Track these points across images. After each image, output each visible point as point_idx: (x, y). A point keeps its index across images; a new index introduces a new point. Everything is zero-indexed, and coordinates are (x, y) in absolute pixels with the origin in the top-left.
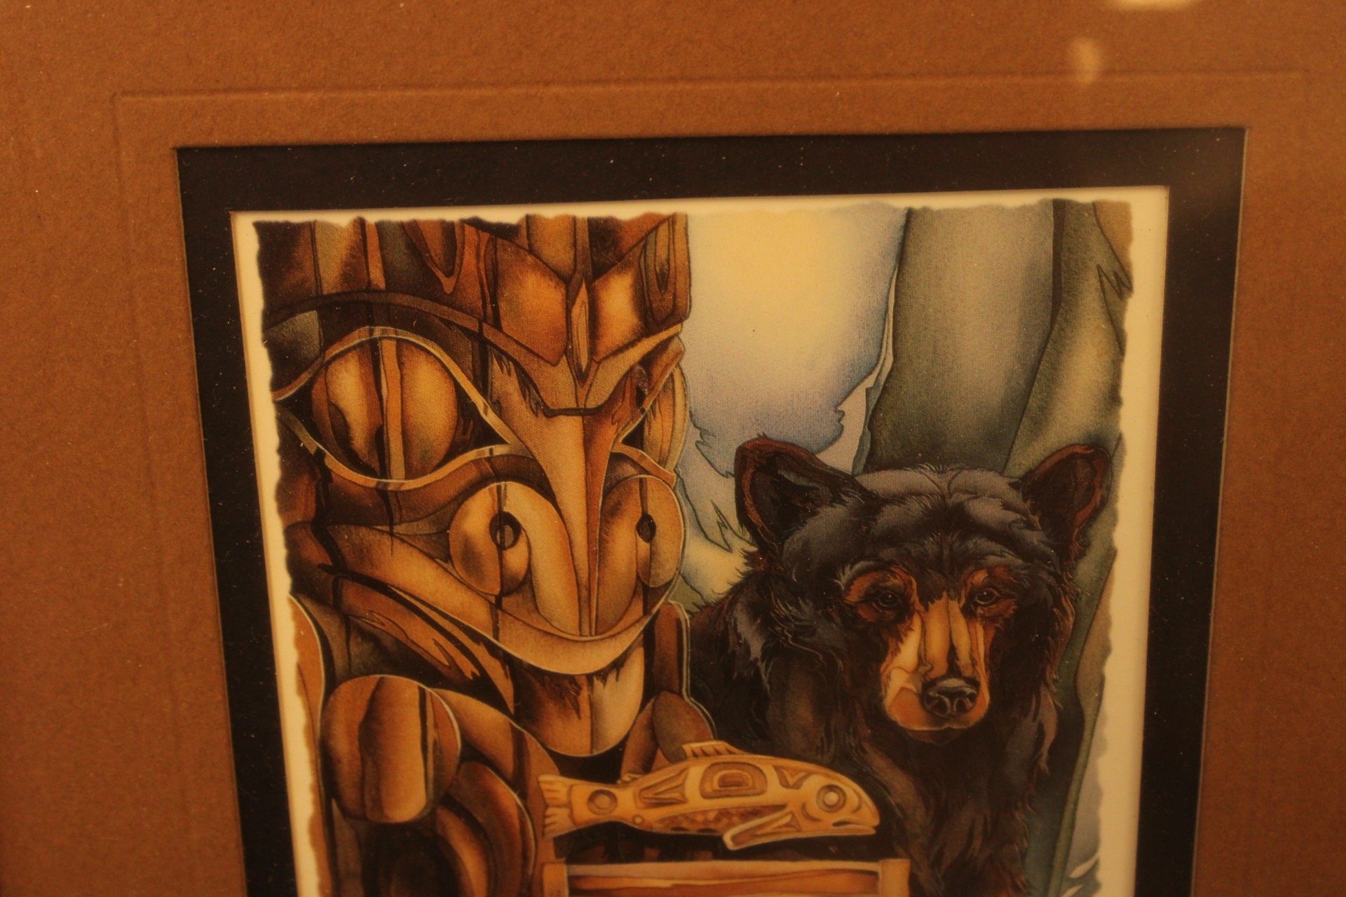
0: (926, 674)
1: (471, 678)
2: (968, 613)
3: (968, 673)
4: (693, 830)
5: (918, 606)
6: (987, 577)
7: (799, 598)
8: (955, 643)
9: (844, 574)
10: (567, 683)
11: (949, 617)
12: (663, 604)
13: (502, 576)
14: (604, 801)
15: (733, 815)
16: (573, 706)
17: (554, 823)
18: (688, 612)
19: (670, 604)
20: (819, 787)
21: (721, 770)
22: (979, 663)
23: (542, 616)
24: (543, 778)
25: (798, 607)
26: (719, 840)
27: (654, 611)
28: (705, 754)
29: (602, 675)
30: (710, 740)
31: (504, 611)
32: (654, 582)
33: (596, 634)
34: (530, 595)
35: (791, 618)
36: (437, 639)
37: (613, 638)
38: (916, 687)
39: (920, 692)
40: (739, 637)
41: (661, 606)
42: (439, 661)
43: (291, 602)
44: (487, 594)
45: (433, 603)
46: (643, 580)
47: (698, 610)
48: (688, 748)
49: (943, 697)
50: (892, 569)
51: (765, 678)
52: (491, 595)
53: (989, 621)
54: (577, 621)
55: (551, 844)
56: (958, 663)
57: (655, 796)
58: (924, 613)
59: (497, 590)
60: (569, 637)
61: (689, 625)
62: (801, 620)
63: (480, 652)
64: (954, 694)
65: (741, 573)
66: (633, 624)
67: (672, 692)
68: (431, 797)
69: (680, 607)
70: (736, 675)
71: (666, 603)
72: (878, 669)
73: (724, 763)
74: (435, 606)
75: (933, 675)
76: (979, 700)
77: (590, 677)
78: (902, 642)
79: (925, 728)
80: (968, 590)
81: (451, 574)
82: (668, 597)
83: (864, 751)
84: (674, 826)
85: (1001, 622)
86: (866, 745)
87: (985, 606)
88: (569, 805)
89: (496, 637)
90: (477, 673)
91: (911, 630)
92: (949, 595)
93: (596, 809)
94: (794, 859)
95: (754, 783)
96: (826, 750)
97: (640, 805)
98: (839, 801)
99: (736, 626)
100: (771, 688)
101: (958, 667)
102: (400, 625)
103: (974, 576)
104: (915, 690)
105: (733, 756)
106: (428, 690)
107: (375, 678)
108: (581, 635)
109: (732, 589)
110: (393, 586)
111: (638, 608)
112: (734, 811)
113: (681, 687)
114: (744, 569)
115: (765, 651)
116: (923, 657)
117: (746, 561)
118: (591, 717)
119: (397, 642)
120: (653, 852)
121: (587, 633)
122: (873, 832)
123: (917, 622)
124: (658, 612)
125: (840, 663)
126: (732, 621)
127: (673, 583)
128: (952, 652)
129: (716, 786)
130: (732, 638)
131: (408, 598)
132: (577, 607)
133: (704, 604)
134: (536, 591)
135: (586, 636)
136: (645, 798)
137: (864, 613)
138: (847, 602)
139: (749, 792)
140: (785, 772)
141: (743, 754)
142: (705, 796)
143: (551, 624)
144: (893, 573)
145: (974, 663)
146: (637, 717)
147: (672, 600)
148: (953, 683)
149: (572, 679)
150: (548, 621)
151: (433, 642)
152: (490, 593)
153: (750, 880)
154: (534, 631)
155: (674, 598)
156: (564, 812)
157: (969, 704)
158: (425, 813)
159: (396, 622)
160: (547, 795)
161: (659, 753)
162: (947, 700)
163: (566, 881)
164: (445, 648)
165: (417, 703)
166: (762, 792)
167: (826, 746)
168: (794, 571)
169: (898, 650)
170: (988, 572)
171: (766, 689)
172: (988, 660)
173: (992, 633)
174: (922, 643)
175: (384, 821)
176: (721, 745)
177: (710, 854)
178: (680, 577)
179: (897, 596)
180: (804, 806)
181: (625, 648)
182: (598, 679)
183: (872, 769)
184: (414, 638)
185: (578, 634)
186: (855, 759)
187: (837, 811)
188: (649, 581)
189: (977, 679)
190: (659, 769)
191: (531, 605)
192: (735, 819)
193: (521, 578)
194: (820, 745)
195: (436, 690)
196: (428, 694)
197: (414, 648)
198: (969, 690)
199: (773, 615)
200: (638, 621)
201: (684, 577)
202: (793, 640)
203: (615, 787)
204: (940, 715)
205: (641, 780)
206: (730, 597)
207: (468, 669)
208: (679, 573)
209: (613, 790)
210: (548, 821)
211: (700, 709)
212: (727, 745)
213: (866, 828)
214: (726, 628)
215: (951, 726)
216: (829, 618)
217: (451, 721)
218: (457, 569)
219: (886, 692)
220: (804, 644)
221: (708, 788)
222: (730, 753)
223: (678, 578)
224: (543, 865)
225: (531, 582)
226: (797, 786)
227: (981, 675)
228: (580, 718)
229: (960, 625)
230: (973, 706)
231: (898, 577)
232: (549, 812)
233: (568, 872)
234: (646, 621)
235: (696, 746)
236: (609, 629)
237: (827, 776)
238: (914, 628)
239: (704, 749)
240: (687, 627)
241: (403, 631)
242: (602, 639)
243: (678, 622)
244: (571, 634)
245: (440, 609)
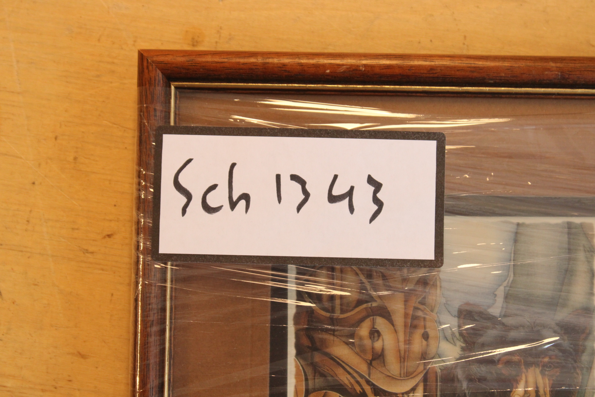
1: (359, 393)
2: (542, 373)
5: (524, 370)
6: (549, 360)
7: (481, 365)
8: (538, 386)
11: (535, 375)
13: (373, 353)
18: (440, 369)
22: (547, 394)
23: (387, 369)
25: (480, 368)
29: (407, 393)
31: (373, 367)
32: (428, 357)
33: (407, 376)
34: (382, 361)
35: (477, 373)
36: (347, 377)
37: (412, 379)
40: (458, 380)
42: (348, 386)
43: (295, 360)
44: (367, 359)
45: (347, 362)
46: (424, 355)
50: (515, 355)
51: (468, 396)
52: (368, 360)
53: (550, 377)
54: (399, 372)
56: (539, 393)
58: (526, 373)
59: (370, 359)
60: (396, 377)
61: (440, 374)
62: (481, 374)
63: (363, 382)
65: (459, 354)
66: (420, 373)
69: (437, 367)
70: (457, 395)
72: (510, 395)
74: (347, 364)
77: (403, 394)
78: (519, 384)
80: (542, 364)
81: (354, 351)
85: (555, 377)
87: (549, 371)
89: (369, 376)
90: (361, 391)
91: (522, 379)
92: (535, 366)
99: (457, 375)
101: (539, 395)
103: (544, 359)
107: (324, 392)
108: (401, 377)
110: (333, 355)
111: (422, 367)
114: (461, 353)
115: (468, 386)
116: (526, 391)
117: (461, 350)
119: (333, 378)
121: (403, 376)
123: (524, 376)
124: (429, 369)
126: (456, 373)
127: (435, 357)
128: (537, 390)
130: (456, 380)
131: (338, 360)
132: (399, 366)
134: (385, 359)
135: (402, 377)
137: (505, 372)
138: (498, 368)
143: (389, 372)
145: (545, 394)
147: (434, 364)
149: (396, 395)
150: (388, 371)
154: (383, 375)
159: (333, 370)
164: (350, 381)
169: (517, 387)
172: (550, 392)
173: (551, 381)
174: (526, 385)
178: (437, 355)
181: (417, 383)
182: (406, 395)
184: (339, 377)
185: (399, 376)
188: (426, 356)
191: (382, 364)
193: (380, 354)
197: (339, 381)
199: (471, 372)
201: (439, 355)
202: (478, 382)
207: (358, 389)
214: (454, 376)
216: (491, 374)
218: (357, 349)
220: (482, 383)
225: (383, 355)
229: (540, 378)
231: (516, 358)
234: (425, 372)
236: (411, 375)
240: (439, 375)
241: (335, 373)
242: (408, 379)
243: (436, 373)
244: (397, 376)
245: (349, 365)
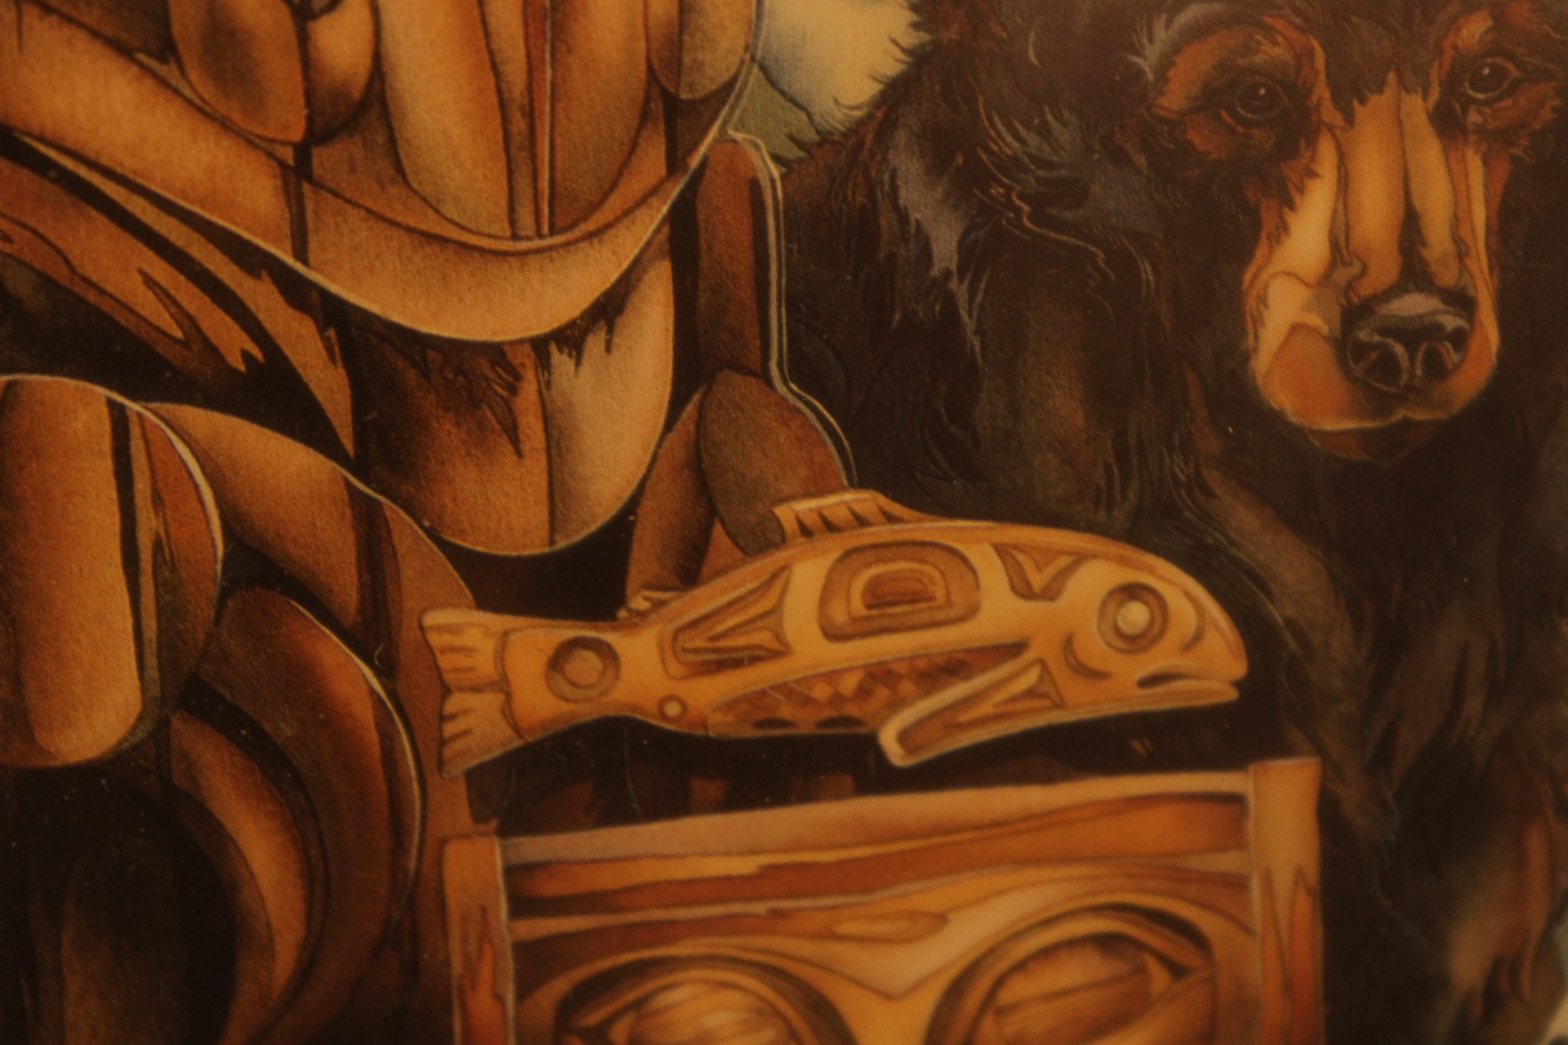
0: (1350, 286)
1: (242, 368)
2: (1447, 123)
3: (1447, 277)
4: (805, 722)
5: (1330, 114)
6: (1489, 30)
7: (1046, 108)
8: (1417, 202)
9: (1151, 40)
10: (485, 367)
11: (1402, 137)
12: (716, 141)
13: (309, 95)
14: (586, 664)
15: (900, 677)
16: (500, 423)
17: (466, 733)
18: (777, 159)
19: (735, 142)
20: (1103, 592)
21: (868, 565)
22: (1473, 252)
23: (415, 192)
24: (432, 619)
25: (1044, 131)
26: (869, 744)
27: (695, 161)
28: (830, 527)
29: (571, 338)
30: (843, 489)
31: (318, 185)
32: (691, 86)
33: (553, 232)
34: (380, 139)
35: (1026, 160)
36: (148, 270)
37: (596, 241)
38: (1327, 321)
39: (1338, 335)
40: (903, 217)
41: (711, 147)
42: (158, 330)
44: (272, 141)
45: (135, 172)
46: (663, 80)
47: (802, 154)
48: (785, 513)
49: (1391, 341)
50: (1269, 21)
51: (969, 323)
52: (284, 143)
53: (1495, 140)
54: (504, 201)
55: (462, 789)
56: (1425, 253)
57: (710, 645)
58: (1344, 130)
59: (297, 134)
60: (485, 243)
61: (780, 194)
62: (1050, 166)
63: (261, 296)
64: (1417, 333)
65: (903, 50)
66: (642, 201)
67: (744, 370)
68: (155, 691)
69: (757, 147)
70: (897, 317)
71: (723, 138)
72: (1238, 280)
73: (874, 546)
74: (139, 180)
75: (1366, 289)
76: (1474, 345)
77: (540, 346)
78: (1292, 207)
79: (1351, 425)
80: (1447, 65)
81: (177, 92)
82: (725, 123)
83: (1209, 493)
84: (760, 716)
85: (1525, 142)
86: (1213, 477)
87: (1488, 103)
88: (501, 684)
89: (301, 254)
91: (1314, 175)
92: (1401, 81)
93: (567, 690)
94: (1048, 778)
95: (948, 593)
96: (1118, 497)
97: (676, 668)
98: (1152, 622)
99: (894, 188)
100: (983, 348)
101: (1424, 262)
102: (52, 237)
103: (1459, 29)
104: (1325, 329)
105: (897, 527)
106: (134, 407)
108: (515, 237)
109: (883, 93)
111: (653, 158)
112: (901, 669)
113: (766, 357)
114: (911, 39)
115: (967, 252)
116: (1342, 243)
117: (914, 17)
118: (548, 450)
119: (47, 282)
120: (711, 789)
121: (531, 232)
122: (1232, 695)
123: (1326, 152)
124: (704, 164)
125: (1147, 269)
126: (886, 176)
127: (738, 86)
128: (1410, 225)
129: (858, 606)
130: (886, 221)
131: (68, 163)
132: (502, 164)
133: (816, 138)
134: (396, 125)
135: (528, 238)
136: (686, 650)
137: (1203, 139)
138: (1162, 113)
139: (940, 616)
140: (1021, 557)
141: (920, 521)
142: (833, 634)
143: (437, 211)
144: (1269, 31)
145: (1462, 252)
146: (659, 446)
147: (737, 130)
148: (1414, 305)
149: (495, 353)
151: (138, 278)
152: (281, 137)
153: (947, 839)
154: (397, 233)
155: (742, 126)
156: (488, 703)
157: (1453, 357)
158: (141, 735)
159: (42, 231)
160: (445, 662)
161: (718, 530)
162: (1399, 349)
163: (500, 880)
164: (172, 292)
165: (106, 445)
166: (972, 612)
167: (1117, 486)
168: (1032, 37)
169: (1283, 228)
170: (1495, 17)
171: (972, 346)
172: (1494, 240)
173: (1503, 170)
174: (1341, 208)
175: (37, 762)
176: (866, 501)
177: (848, 781)
178: (755, 70)
179: (1279, 89)
180: (1068, 643)
181: (625, 264)
182: (561, 351)
183: (1227, 537)
184: (89, 270)
185: (508, 233)
186: (1187, 514)
187: (1144, 649)
188: (677, 85)
189: (1471, 292)
190: (720, 573)
191: (384, 165)
192: (907, 687)
193: (356, 94)
194: (1103, 483)
195: (152, 405)
196: (133, 419)
197: (91, 297)
198: (1451, 322)
199: (984, 157)
200: (654, 191)
201: (764, 69)
202: (1031, 218)
203: (614, 629)
204: (1384, 388)
205: (673, 605)
206: (879, 114)
207: (233, 343)
208: (753, 59)
209: (610, 637)
210: (450, 729)
211: (813, 412)
212: (882, 500)
213: (1216, 686)
214: (872, 196)
215: (1410, 415)
216: (1118, 157)
217: (196, 486)
218: (194, 76)
219: (1256, 338)
220: (1060, 226)
221: (839, 615)
222: (890, 518)
223: (749, 73)
224: (444, 842)
225: (384, 104)
226: (1050, 593)
227: (1480, 283)
228: (519, 454)
229: (1429, 155)
230: (1463, 361)
231: (1280, 39)
232: (450, 707)
233: (504, 858)
234: (675, 190)
235: (806, 507)
236: (585, 216)
237: (1123, 561)
238: (1319, 170)
239: (826, 513)
240: (775, 197)
241: (59, 252)
242: (566, 245)
243: (754, 185)
244: (489, 236)
245: (154, 188)
